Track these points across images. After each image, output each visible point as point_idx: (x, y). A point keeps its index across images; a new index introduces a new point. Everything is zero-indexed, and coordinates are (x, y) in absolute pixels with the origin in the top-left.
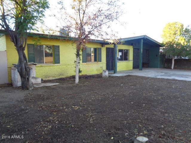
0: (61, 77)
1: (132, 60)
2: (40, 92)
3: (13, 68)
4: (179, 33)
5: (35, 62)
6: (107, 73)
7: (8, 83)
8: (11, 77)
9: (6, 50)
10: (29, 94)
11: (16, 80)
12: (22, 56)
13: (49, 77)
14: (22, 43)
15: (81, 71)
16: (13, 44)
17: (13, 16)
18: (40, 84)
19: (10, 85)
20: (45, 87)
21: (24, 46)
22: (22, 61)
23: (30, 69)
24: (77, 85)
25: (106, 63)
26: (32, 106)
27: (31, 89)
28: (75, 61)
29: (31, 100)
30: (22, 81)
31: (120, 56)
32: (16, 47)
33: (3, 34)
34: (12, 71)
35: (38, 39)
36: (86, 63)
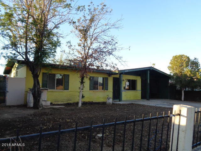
0: (69, 102)
1: (140, 90)
2: (47, 111)
3: (29, 91)
4: (185, 65)
5: (47, 88)
6: (111, 101)
7: (23, 104)
8: (27, 99)
9: (25, 77)
10: (38, 111)
11: (30, 102)
12: (36, 82)
13: (58, 102)
14: (37, 72)
15: (84, 97)
16: (31, 72)
17: (33, 52)
18: (49, 106)
19: (25, 106)
20: (52, 108)
21: (38, 74)
22: (36, 86)
23: (41, 93)
24: (80, 108)
25: (112, 91)
26: (38, 118)
27: (40, 109)
28: (80, 88)
29: (38, 114)
30: (34, 101)
31: (128, 86)
32: (32, 75)
33: (25, 65)
34: (28, 94)
35: (50, 69)
36: (93, 91)
